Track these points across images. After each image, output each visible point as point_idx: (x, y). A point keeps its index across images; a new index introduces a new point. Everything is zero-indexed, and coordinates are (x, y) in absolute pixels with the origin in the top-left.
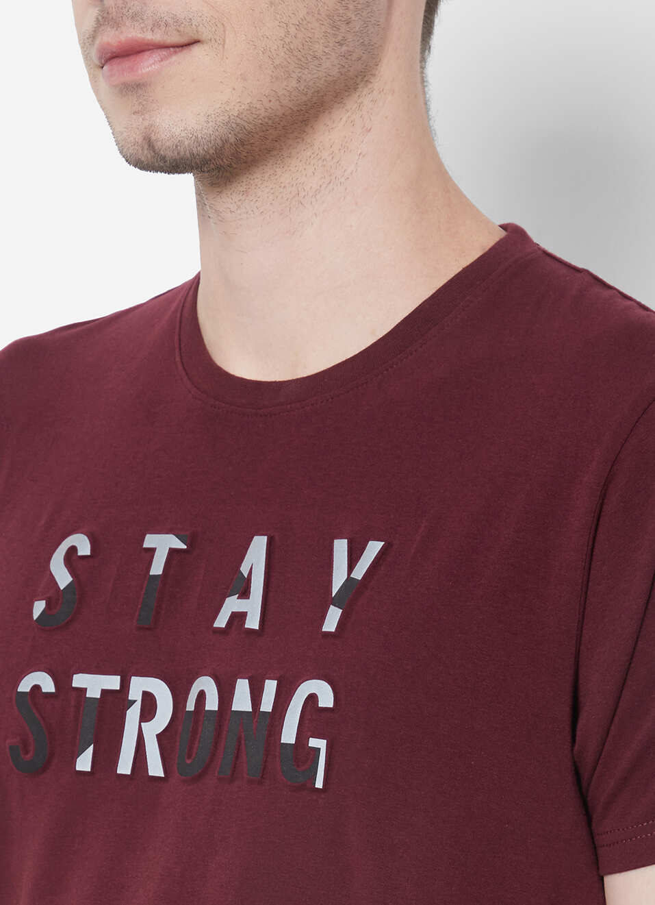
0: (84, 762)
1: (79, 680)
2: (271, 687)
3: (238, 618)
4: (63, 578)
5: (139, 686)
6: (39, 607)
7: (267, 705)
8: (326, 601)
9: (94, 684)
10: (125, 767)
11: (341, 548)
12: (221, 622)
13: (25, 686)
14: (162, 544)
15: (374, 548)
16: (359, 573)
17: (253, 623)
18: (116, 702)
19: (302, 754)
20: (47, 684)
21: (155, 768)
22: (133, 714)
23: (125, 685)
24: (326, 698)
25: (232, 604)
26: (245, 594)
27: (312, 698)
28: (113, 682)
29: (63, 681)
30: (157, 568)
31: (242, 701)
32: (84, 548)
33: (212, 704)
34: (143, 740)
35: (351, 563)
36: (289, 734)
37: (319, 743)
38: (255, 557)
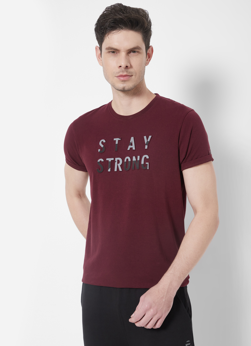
0: (109, 170)
1: (107, 159)
2: (139, 157)
3: (131, 148)
4: (102, 146)
5: (116, 159)
6: (99, 150)
7: (138, 159)
8: (145, 145)
9: (110, 160)
10: (116, 170)
11: (145, 137)
12: (129, 149)
13: (99, 161)
14: (117, 140)
15: (150, 137)
16: (149, 140)
17: (134, 149)
18: (113, 162)
19: (145, 165)
20: (102, 160)
21: (120, 170)
22: (116, 163)
23: (114, 159)
24: (148, 157)
25: (130, 147)
26: (132, 145)
27: (145, 158)
28: (113, 159)
29: (105, 160)
30: (117, 143)
31: (134, 159)
32: (104, 141)
33: (129, 160)
34: (118, 166)
35: (147, 139)
36: (142, 163)
37: (147, 163)
38: (132, 140)
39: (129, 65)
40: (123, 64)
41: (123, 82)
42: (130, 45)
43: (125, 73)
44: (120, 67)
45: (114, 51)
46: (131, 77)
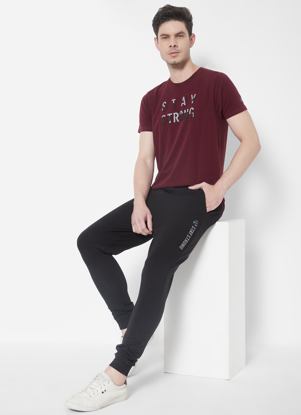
0: (170, 122)
1: (168, 115)
2: (188, 110)
3: (183, 105)
4: (164, 106)
5: (174, 114)
6: (162, 109)
7: (188, 111)
8: (192, 101)
9: (169, 115)
10: (175, 121)
11: (192, 96)
12: (182, 106)
13: (162, 117)
14: (173, 100)
15: (195, 95)
16: (194, 97)
17: (185, 105)
18: (172, 116)
19: (191, 114)
20: (165, 116)
21: (178, 121)
22: (174, 117)
23: (173, 114)
24: (193, 109)
25: (182, 104)
26: (183, 102)
27: (192, 109)
28: (172, 114)
29: (166, 115)
30: (174, 102)
31: (185, 112)
32: (166, 103)
33: (182, 113)
34: (176, 119)
35: (193, 97)
36: (190, 113)
37: (193, 113)
38: (184, 99)
39: (176, 45)
40: (173, 45)
41: (173, 58)
42: (177, 31)
43: (174, 51)
44: (171, 46)
45: (166, 37)
46: (179, 53)
